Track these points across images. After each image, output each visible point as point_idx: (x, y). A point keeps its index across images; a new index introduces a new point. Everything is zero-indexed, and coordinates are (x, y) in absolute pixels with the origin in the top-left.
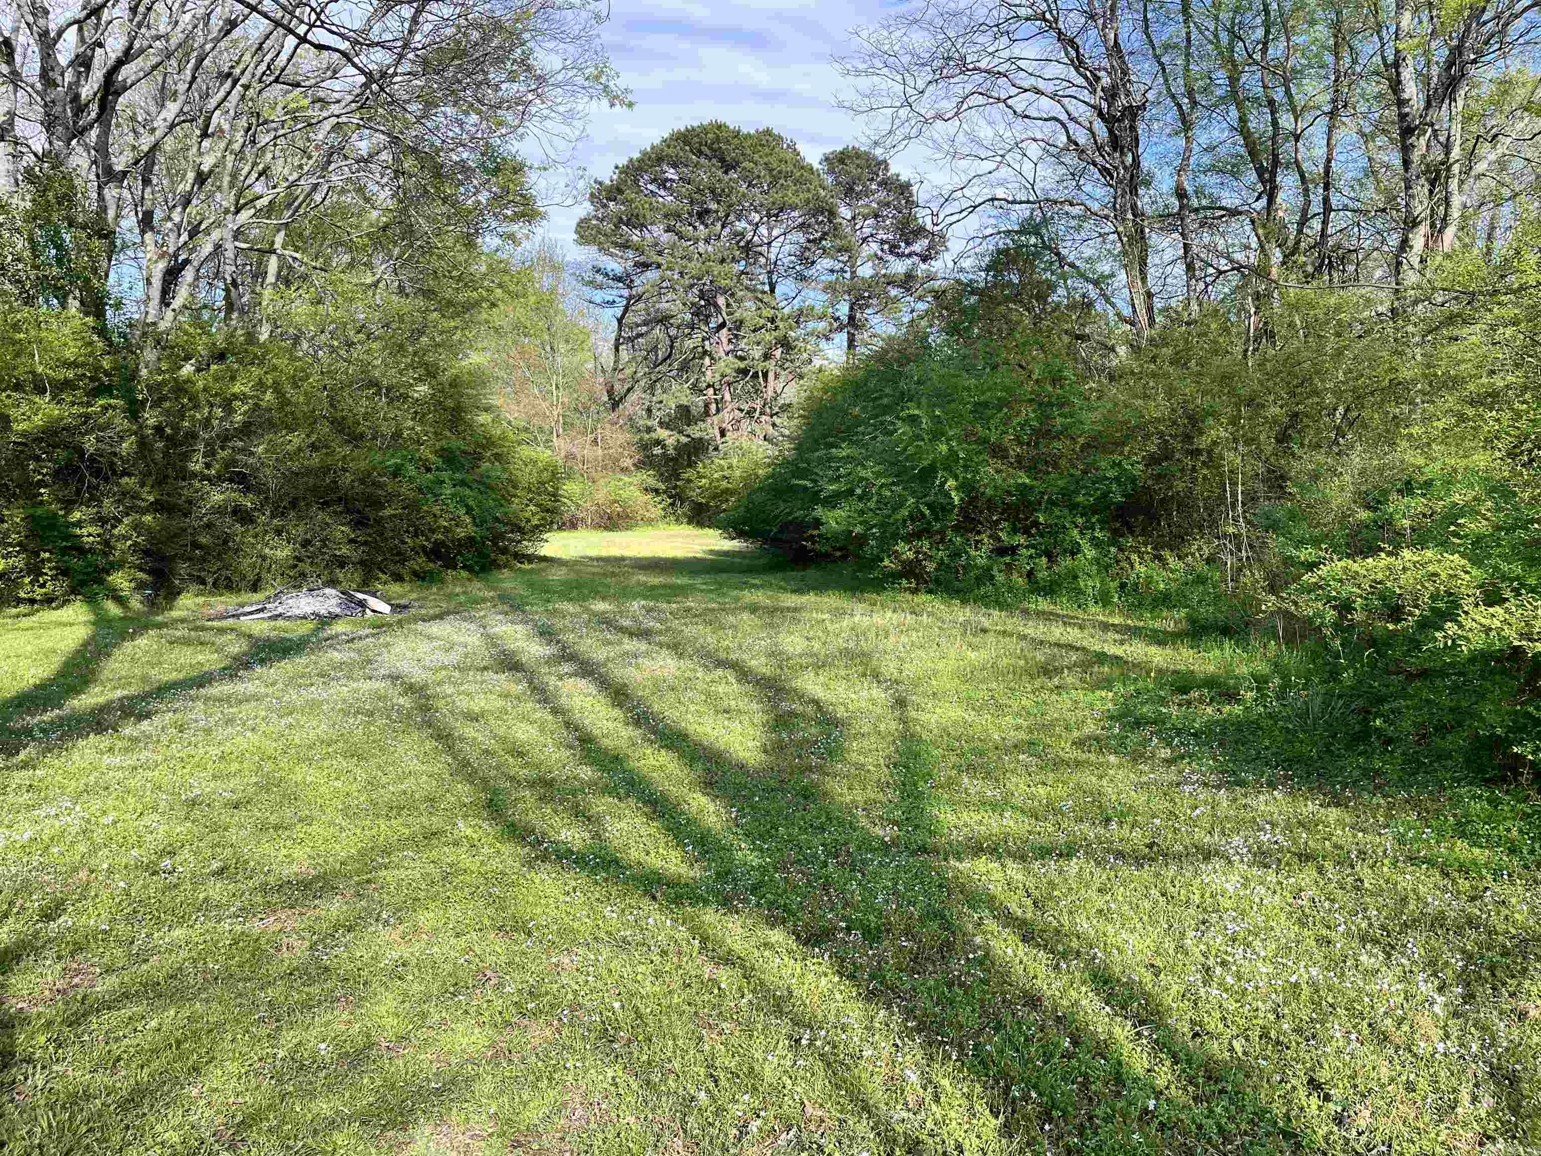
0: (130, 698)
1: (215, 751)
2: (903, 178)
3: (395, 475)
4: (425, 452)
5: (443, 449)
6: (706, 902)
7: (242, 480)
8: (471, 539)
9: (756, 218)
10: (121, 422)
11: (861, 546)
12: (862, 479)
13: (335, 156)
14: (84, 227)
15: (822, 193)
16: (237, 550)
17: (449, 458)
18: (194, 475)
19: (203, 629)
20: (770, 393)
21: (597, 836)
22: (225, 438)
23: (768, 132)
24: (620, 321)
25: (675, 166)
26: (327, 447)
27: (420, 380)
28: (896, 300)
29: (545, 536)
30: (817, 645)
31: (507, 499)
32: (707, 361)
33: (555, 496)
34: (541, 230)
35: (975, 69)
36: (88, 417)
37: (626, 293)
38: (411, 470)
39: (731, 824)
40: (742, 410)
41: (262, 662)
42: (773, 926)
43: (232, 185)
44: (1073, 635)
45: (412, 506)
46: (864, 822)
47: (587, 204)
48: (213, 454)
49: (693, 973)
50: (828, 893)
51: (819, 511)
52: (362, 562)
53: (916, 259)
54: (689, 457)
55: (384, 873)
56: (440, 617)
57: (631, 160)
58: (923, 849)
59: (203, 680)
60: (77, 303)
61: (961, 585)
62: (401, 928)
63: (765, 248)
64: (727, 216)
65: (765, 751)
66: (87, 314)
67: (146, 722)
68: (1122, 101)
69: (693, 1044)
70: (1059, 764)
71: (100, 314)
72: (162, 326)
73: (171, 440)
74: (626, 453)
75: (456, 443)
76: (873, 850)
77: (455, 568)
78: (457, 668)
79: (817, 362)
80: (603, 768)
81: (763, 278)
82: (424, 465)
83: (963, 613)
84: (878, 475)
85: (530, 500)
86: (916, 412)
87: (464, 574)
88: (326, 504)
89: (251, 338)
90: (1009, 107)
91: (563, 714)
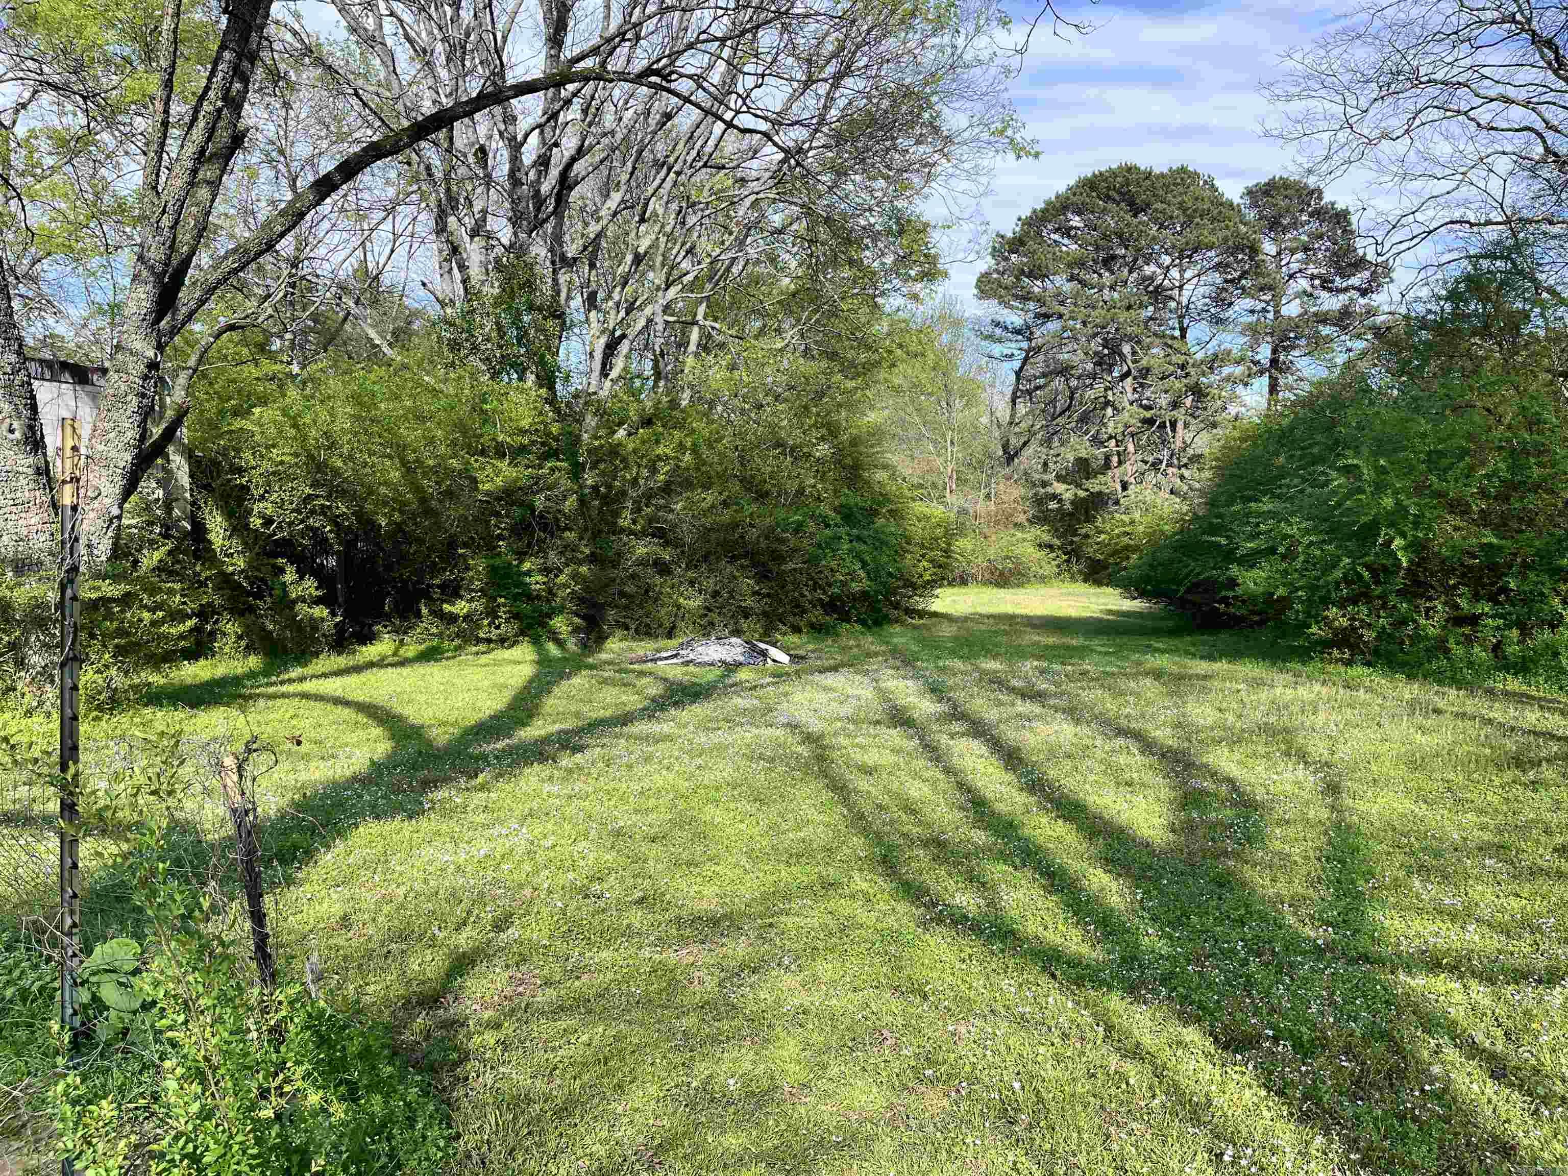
0: (566, 732)
1: (636, 787)
2: (1340, 206)
3: (796, 531)
4: (825, 509)
5: (841, 506)
6: (1110, 987)
7: (662, 535)
8: (864, 593)
9: (1166, 260)
10: (566, 483)
11: (1282, 611)
12: (1285, 537)
13: (753, 231)
14: (540, 309)
15: (1243, 229)
16: (656, 600)
17: (848, 515)
18: (623, 530)
19: (626, 671)
20: (1179, 444)
21: (991, 904)
22: (649, 495)
23: (1183, 170)
24: (1018, 374)
25: (1079, 213)
26: (737, 504)
27: (823, 439)
28: (1329, 340)
29: (938, 591)
30: (1231, 718)
31: (899, 552)
32: (1109, 411)
33: (947, 552)
34: (942, 288)
35: (1429, 81)
36: (539, 478)
37: (1025, 345)
38: (811, 526)
39: (1137, 906)
40: (1146, 462)
41: (676, 704)
42: (1186, 1024)
43: (663, 265)
44: (1553, 721)
45: (812, 561)
46: (1291, 920)
47: (989, 259)
48: (639, 510)
49: (1098, 1063)
50: (1249, 995)
51: (1234, 571)
52: (765, 614)
53: (1354, 294)
54: (1087, 512)
55: (784, 919)
56: (835, 669)
57: (1035, 211)
58: (1365, 958)
59: (626, 719)
60: (533, 377)
61: (1407, 658)
62: (802, 975)
63: (1176, 291)
64: (1135, 260)
65: (1173, 831)
66: (541, 386)
67: (579, 755)
69: (1099, 1141)
70: (1534, 872)
71: (551, 387)
72: (603, 394)
73: (606, 499)
74: (1020, 508)
75: (853, 499)
76: (1304, 953)
77: (848, 621)
78: (851, 720)
79: (1233, 410)
80: (997, 834)
81: (1174, 323)
82: (823, 522)
83: (1410, 690)
84: (1307, 532)
85: (923, 556)
86: (1355, 462)
87: (858, 627)
88: (734, 559)
89: (674, 404)
90: (1472, 119)
91: (955, 774)
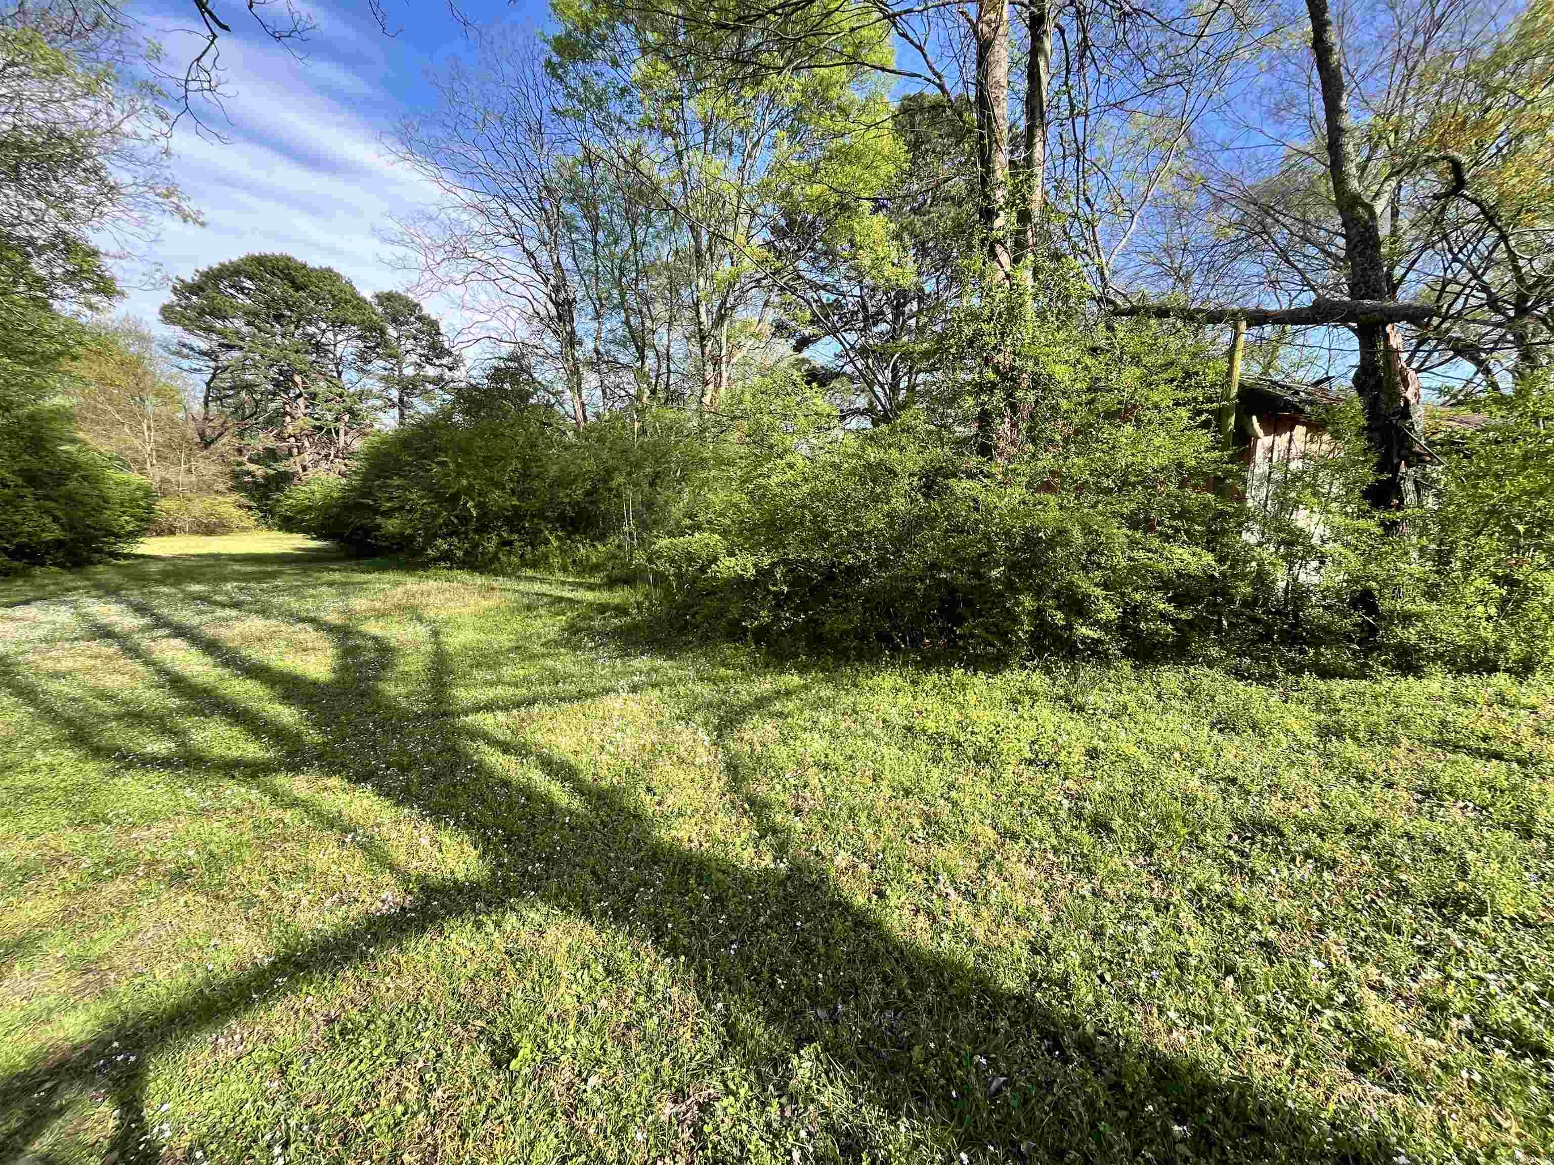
2: (432, 317)
5: (22, 470)
6: (277, 772)
8: (59, 542)
11: (411, 542)
12: (409, 500)
15: (375, 317)
20: (342, 444)
23: (329, 270)
24: (208, 384)
28: (432, 392)
29: (142, 539)
37: (212, 364)
40: (319, 454)
42: (331, 777)
44: (545, 588)
46: (404, 705)
47: (170, 295)
49: (263, 818)
50: (374, 750)
51: (379, 520)
53: (444, 368)
54: (277, 484)
57: (211, 268)
58: (445, 714)
61: (479, 564)
63: (332, 347)
64: (299, 321)
65: (334, 672)
68: (562, 295)
74: (219, 480)
76: (409, 720)
78: (44, 640)
81: (332, 367)
84: (420, 497)
85: (124, 512)
86: (445, 459)
87: (54, 569)
90: (497, 285)
91: (155, 665)
